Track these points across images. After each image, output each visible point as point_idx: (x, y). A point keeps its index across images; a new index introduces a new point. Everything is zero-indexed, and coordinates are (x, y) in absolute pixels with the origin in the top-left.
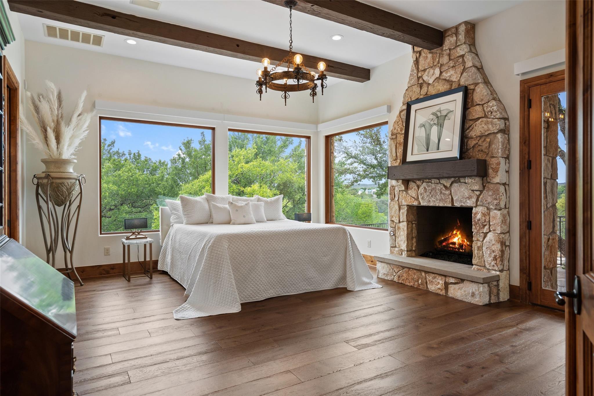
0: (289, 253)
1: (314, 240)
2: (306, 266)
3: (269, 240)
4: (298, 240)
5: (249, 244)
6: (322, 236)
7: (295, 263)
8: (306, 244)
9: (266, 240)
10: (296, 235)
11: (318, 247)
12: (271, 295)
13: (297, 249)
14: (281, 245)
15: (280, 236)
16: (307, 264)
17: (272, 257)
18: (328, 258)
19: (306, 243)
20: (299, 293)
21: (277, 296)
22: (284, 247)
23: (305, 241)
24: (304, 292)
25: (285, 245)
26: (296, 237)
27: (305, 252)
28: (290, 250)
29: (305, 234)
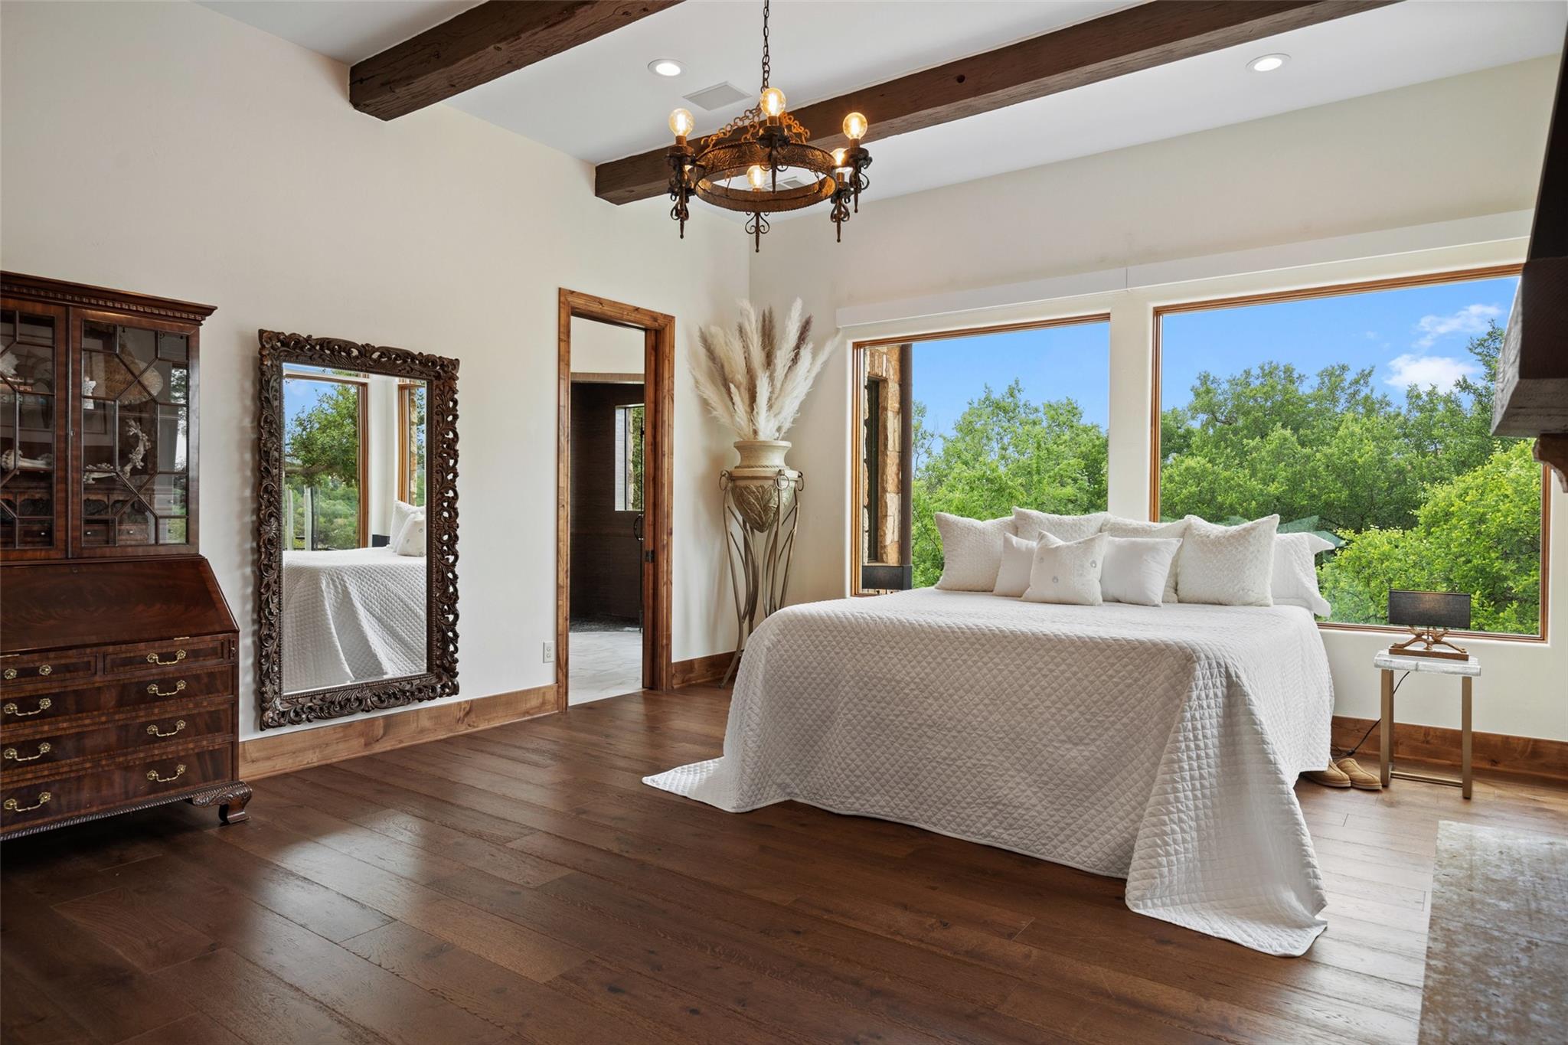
0: (936, 699)
1: (1034, 675)
2: (990, 757)
3: (883, 647)
4: (975, 662)
5: (825, 647)
6: (1070, 666)
7: (954, 737)
8: (1000, 684)
9: (874, 646)
10: (973, 644)
11: (1048, 703)
12: (877, 809)
13: (967, 692)
14: (913, 667)
15: (917, 640)
16: (995, 751)
17: (883, 698)
18: (1086, 753)
19: (1000, 678)
20: (969, 839)
21: (898, 821)
22: (922, 675)
23: (1001, 671)
24: (984, 842)
25: (928, 670)
26: (971, 651)
27: (990, 708)
28: (942, 689)
29: (1004, 648)
